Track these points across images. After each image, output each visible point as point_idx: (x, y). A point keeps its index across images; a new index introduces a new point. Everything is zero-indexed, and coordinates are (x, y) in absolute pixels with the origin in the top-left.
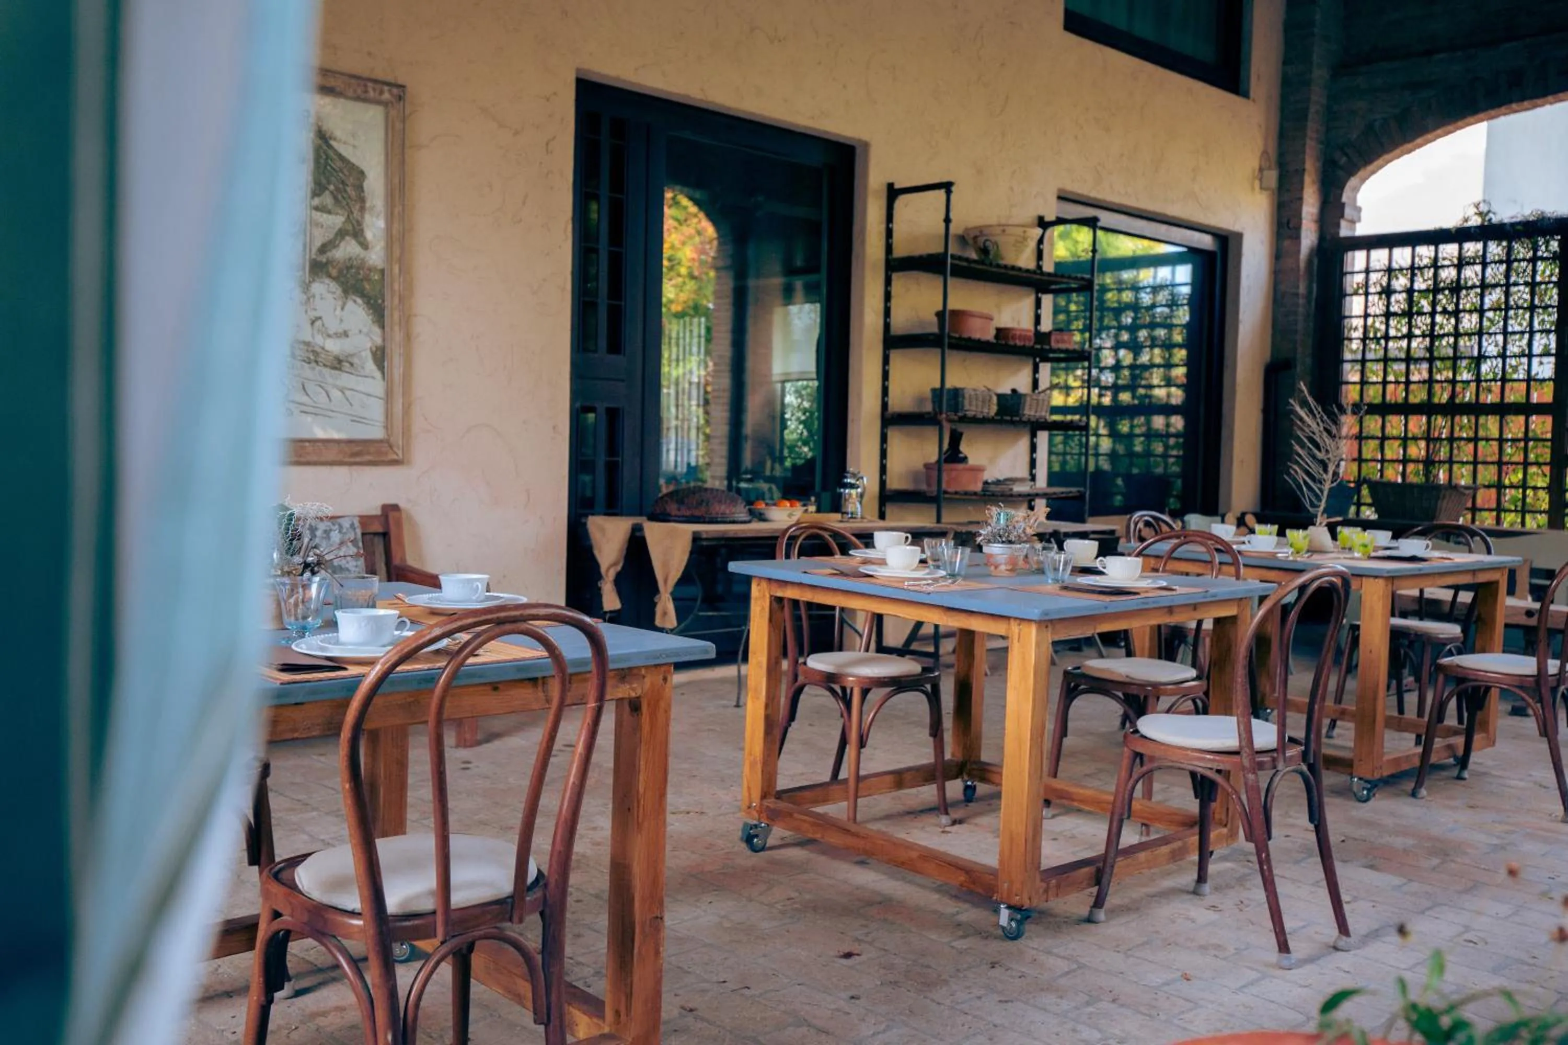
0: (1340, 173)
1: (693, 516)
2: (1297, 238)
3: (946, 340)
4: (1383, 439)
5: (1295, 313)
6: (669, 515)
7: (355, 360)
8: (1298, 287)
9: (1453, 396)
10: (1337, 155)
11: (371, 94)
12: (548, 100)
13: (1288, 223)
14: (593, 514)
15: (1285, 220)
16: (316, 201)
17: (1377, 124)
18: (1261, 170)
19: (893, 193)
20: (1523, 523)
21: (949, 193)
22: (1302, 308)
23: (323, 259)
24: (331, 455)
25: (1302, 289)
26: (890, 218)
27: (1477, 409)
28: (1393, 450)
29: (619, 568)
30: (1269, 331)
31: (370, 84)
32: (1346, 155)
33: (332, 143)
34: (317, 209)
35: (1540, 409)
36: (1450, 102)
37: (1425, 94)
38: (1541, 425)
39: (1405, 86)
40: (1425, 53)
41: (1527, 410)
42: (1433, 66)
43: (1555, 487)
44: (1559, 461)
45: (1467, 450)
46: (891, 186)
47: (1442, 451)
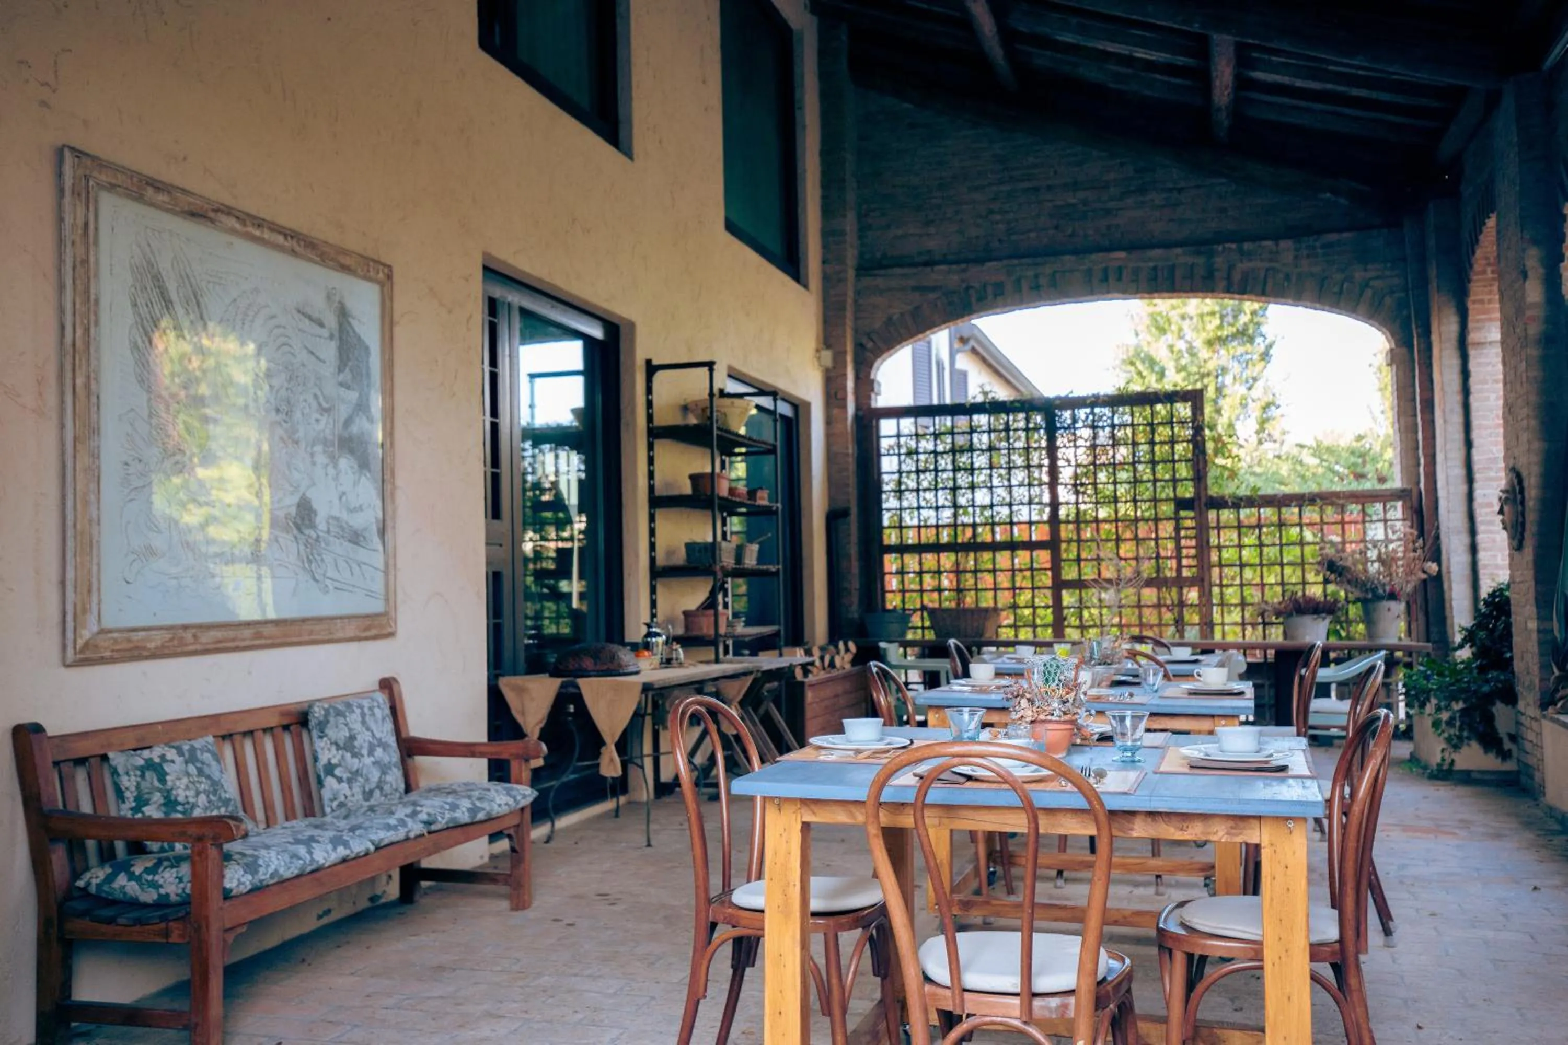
0: (868, 354)
1: (608, 669)
2: (844, 407)
3: (716, 501)
4: (920, 573)
5: (847, 470)
6: (586, 670)
7: (367, 534)
8: (847, 448)
9: (974, 535)
10: (864, 340)
11: (372, 274)
12: (467, 280)
13: (836, 394)
14: (503, 675)
15: (833, 392)
16: (341, 378)
17: (895, 317)
18: (818, 351)
19: (651, 369)
20: (1016, 636)
21: (711, 371)
22: (851, 464)
23: (346, 435)
24: (351, 632)
25: (850, 451)
26: (649, 390)
27: (994, 547)
28: (929, 581)
29: (542, 725)
30: (826, 484)
31: (371, 264)
32: (872, 340)
33: (350, 320)
34: (341, 384)
35: (1039, 545)
36: (951, 303)
37: (932, 296)
38: (1043, 557)
39: (915, 289)
40: (926, 264)
41: (1030, 546)
42: (936, 275)
43: (1057, 606)
44: (1059, 585)
45: (987, 580)
46: (649, 362)
47: (969, 581)
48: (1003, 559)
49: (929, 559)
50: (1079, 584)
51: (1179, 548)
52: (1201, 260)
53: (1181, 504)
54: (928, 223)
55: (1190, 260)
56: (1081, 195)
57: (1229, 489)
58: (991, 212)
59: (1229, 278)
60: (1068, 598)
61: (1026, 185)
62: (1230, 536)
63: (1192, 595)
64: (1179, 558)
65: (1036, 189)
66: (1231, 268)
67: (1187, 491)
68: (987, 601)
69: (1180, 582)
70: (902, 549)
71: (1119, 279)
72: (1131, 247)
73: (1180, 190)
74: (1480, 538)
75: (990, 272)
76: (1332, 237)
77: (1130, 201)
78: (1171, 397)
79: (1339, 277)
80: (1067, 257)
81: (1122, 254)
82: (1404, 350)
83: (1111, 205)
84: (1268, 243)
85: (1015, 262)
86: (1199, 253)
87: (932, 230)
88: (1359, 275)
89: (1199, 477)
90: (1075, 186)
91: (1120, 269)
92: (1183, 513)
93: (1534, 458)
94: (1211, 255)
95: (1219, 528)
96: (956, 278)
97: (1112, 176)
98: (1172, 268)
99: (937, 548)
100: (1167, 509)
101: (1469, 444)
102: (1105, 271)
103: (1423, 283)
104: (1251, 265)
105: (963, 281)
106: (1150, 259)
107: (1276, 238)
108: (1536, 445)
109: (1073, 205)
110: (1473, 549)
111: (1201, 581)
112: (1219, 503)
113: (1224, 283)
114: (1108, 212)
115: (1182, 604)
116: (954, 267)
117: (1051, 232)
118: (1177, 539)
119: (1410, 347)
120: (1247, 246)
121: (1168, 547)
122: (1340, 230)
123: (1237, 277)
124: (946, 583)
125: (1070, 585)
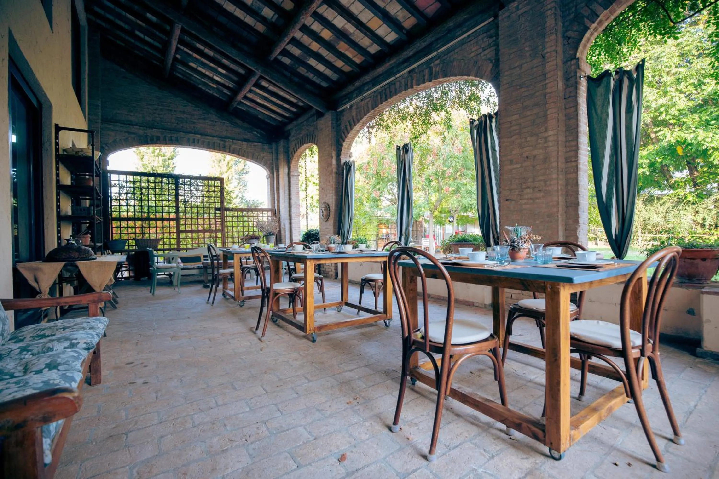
0: (106, 151)
4: (127, 228)
9: (149, 216)
17: (117, 140)
19: (58, 128)
26: (57, 138)
27: (156, 220)
28: (131, 230)
32: (107, 146)
35: (173, 219)
36: (140, 139)
37: (133, 136)
38: (173, 223)
39: (126, 132)
40: (129, 124)
41: (169, 220)
42: (135, 129)
43: (178, 238)
44: (179, 232)
45: (153, 230)
46: (57, 125)
47: (147, 230)
48: (159, 223)
49: (131, 223)
50: (186, 231)
51: (216, 222)
52: (222, 142)
53: (217, 209)
54: (131, 112)
55: (219, 142)
56: (185, 116)
57: (231, 206)
58: (154, 113)
59: (230, 149)
60: (182, 235)
61: (168, 108)
62: (230, 219)
63: (219, 235)
64: (216, 224)
65: (171, 110)
66: (230, 146)
67: (218, 205)
68: (153, 236)
69: (216, 231)
70: (120, 219)
71: (198, 143)
72: (201, 134)
73: (216, 122)
74: (293, 221)
75: (155, 132)
76: (256, 144)
77: (201, 121)
78: (215, 179)
79: (257, 154)
80: (182, 133)
81: (199, 136)
82: (271, 175)
83: (195, 121)
84: (240, 142)
85: (164, 131)
86: (222, 140)
87: (132, 114)
88: (262, 155)
89: (222, 203)
90: (184, 112)
91: (198, 140)
92: (217, 212)
93: (334, 200)
94: (225, 141)
95: (227, 216)
96: (141, 131)
97: (195, 113)
98: (214, 143)
99: (134, 219)
100: (212, 211)
101: (290, 199)
102: (194, 139)
103: (277, 159)
104: (236, 146)
105: (145, 133)
106: (207, 139)
107: (242, 141)
108: (334, 197)
109: (183, 118)
110: (290, 223)
111: (222, 231)
112: (228, 210)
113: (228, 150)
114: (194, 123)
115: (216, 237)
116: (141, 128)
117: (176, 125)
118: (215, 219)
119: (273, 174)
120: (234, 141)
121: (213, 221)
122: (258, 142)
123: (232, 149)
124: (137, 231)
125: (182, 232)
